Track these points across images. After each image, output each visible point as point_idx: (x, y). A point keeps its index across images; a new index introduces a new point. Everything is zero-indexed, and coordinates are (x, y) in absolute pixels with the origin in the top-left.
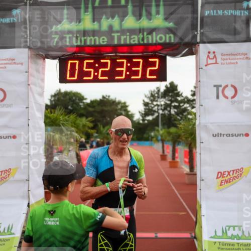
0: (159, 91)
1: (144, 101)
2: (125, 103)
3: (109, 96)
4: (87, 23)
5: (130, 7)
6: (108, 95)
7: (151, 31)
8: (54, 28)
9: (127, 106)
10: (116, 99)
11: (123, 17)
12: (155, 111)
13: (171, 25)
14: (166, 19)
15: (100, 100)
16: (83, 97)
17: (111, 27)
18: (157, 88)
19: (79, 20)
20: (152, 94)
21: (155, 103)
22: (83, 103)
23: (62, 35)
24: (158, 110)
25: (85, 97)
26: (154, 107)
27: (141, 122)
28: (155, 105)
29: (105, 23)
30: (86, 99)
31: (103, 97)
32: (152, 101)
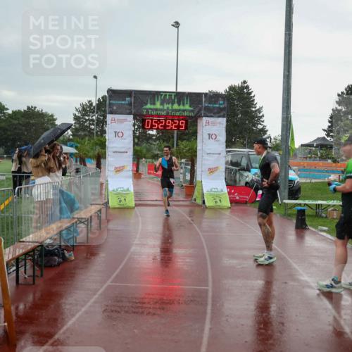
0: (91, 104)
1: (75, 115)
2: (52, 116)
3: (35, 108)
4: (158, 106)
5: (176, 100)
6: (34, 106)
7: (184, 111)
8: (144, 107)
9: (55, 120)
10: (42, 110)
11: (173, 104)
12: (87, 126)
13: (192, 109)
14: (190, 106)
15: (25, 111)
16: (4, 107)
17: (168, 108)
18: (90, 101)
19: (154, 104)
20: (83, 107)
21: (87, 118)
22: (4, 113)
23: (147, 110)
24: (90, 124)
25: (6, 107)
26: (86, 122)
27: (71, 137)
28: (87, 120)
29: (166, 106)
30: (7, 109)
31: (28, 108)
32: (83, 115)
